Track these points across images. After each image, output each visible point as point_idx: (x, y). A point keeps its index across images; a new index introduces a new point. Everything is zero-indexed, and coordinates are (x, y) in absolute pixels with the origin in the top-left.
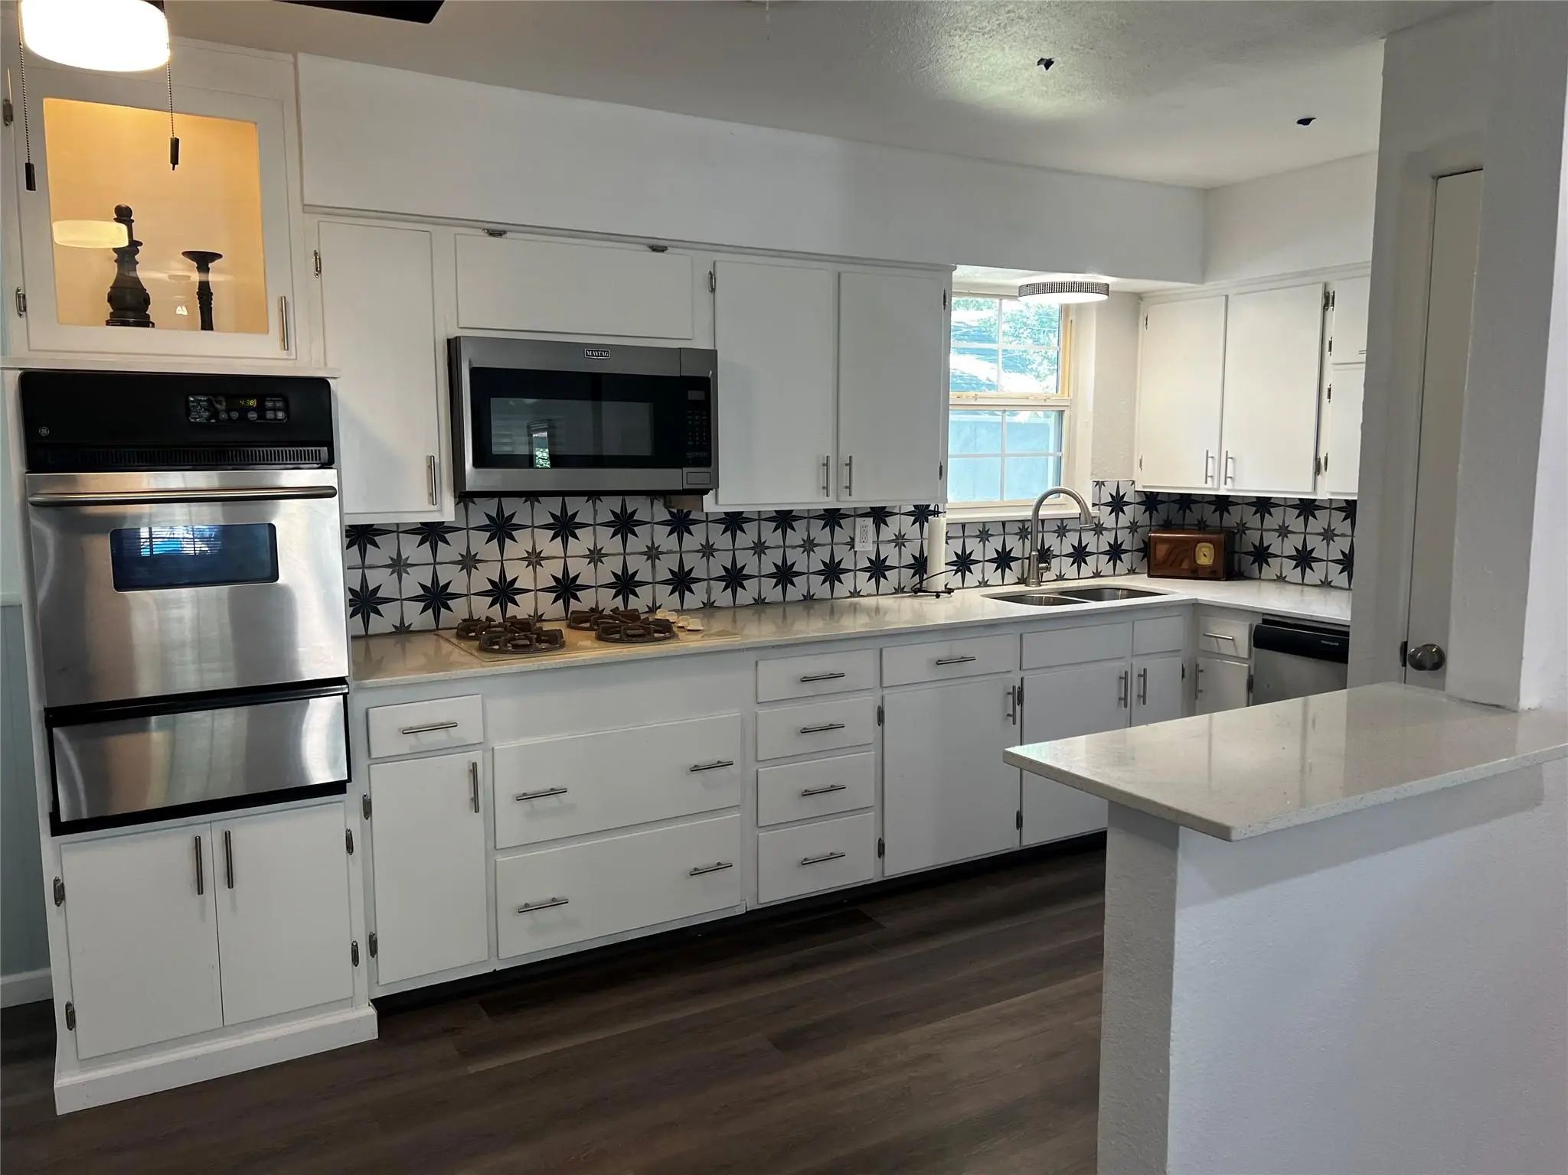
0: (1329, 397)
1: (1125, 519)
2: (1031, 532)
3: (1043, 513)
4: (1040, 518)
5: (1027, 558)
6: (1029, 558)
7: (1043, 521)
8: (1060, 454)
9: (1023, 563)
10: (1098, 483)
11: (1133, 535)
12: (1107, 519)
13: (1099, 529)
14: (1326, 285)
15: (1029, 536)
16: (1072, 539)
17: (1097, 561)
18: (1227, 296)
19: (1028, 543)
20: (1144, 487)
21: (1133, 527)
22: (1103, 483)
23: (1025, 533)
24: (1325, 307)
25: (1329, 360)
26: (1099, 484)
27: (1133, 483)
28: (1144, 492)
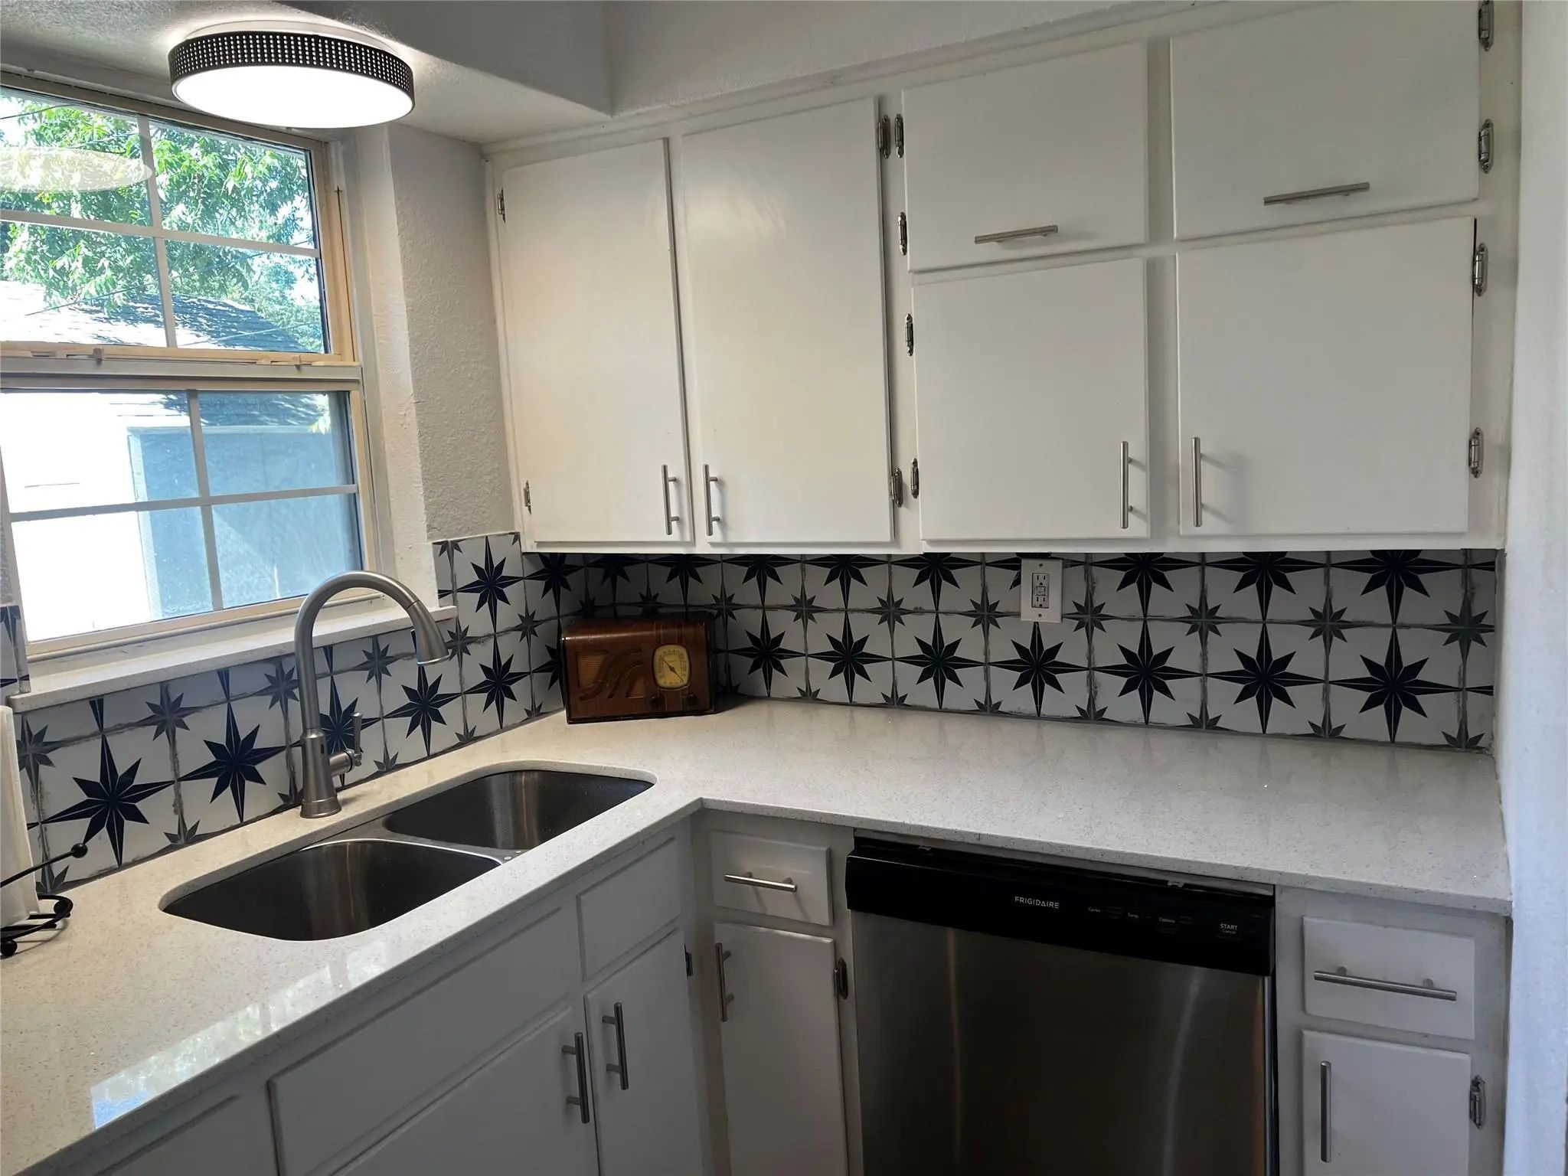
0: (911, 341)
1: (509, 614)
2: (299, 680)
3: (324, 629)
4: (315, 644)
5: (296, 744)
6: (301, 744)
7: (329, 650)
8: (352, 488)
9: (289, 757)
10: (444, 546)
11: (529, 641)
12: (475, 619)
13: (459, 642)
14: (880, 102)
15: (296, 692)
16: (403, 675)
17: (464, 708)
18: (667, 141)
19: (294, 706)
20: (540, 544)
21: (527, 626)
22: (455, 545)
23: (284, 685)
24: (884, 150)
25: (904, 265)
26: (447, 549)
27: (517, 537)
28: (540, 554)
